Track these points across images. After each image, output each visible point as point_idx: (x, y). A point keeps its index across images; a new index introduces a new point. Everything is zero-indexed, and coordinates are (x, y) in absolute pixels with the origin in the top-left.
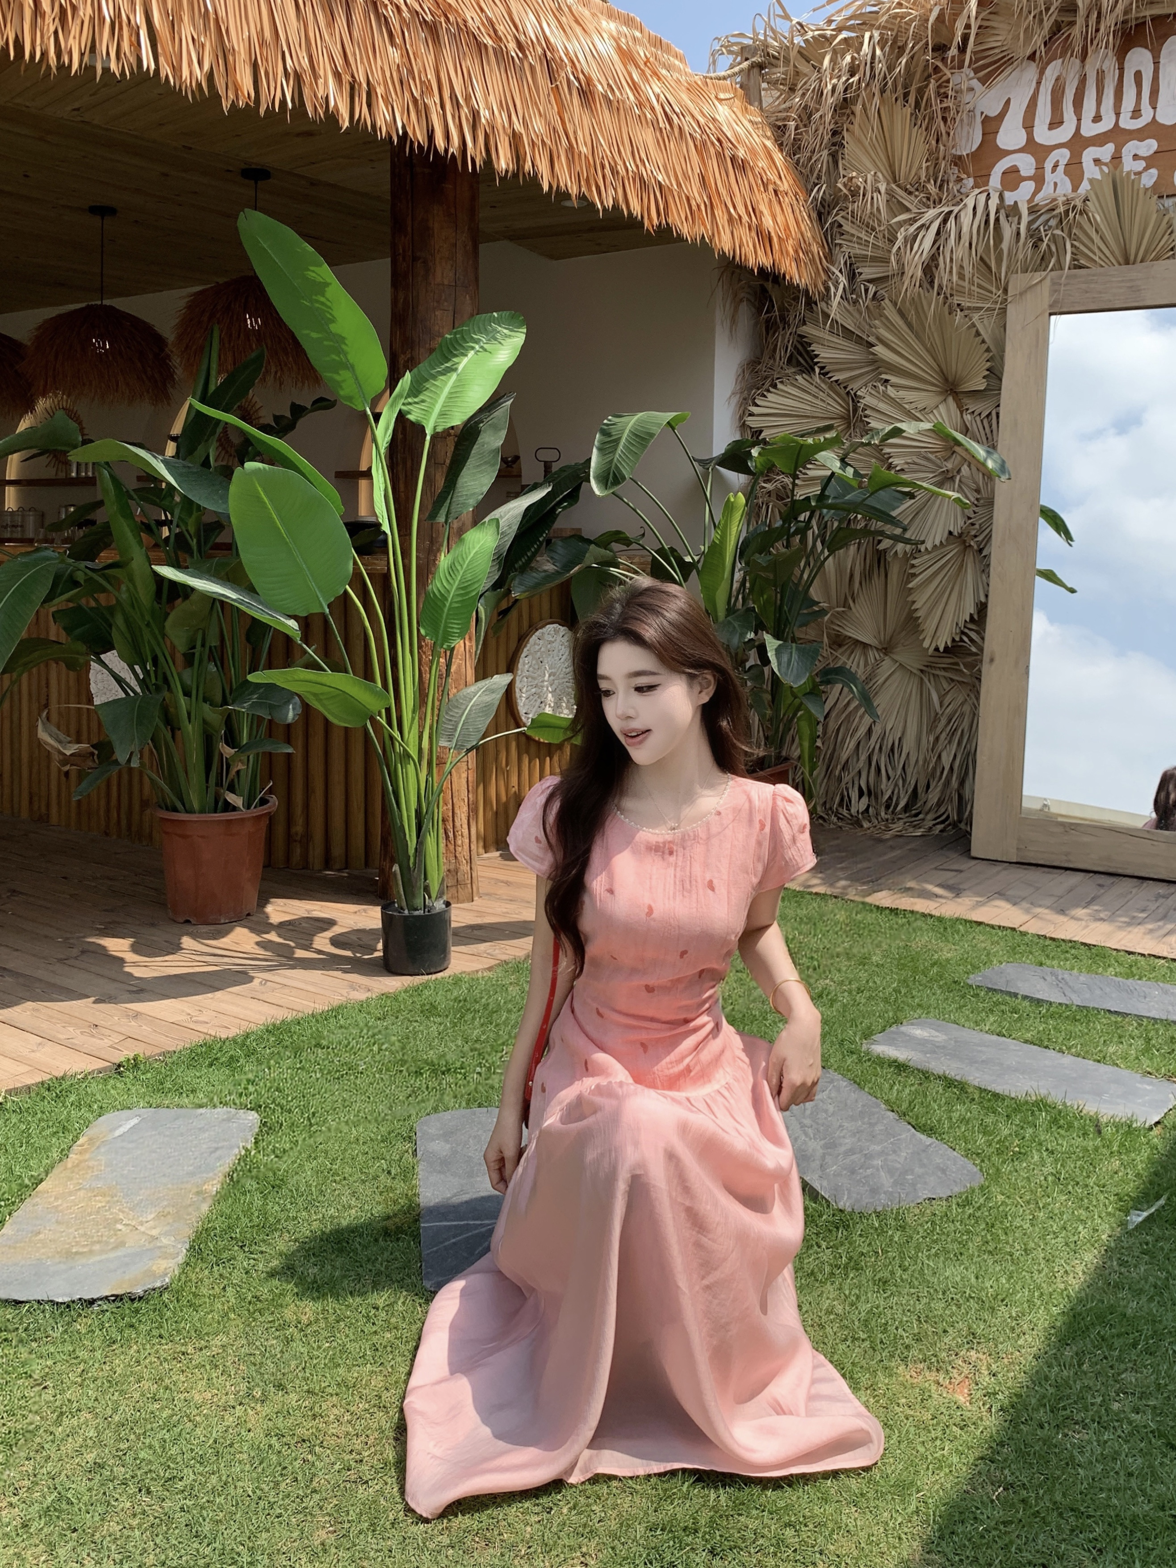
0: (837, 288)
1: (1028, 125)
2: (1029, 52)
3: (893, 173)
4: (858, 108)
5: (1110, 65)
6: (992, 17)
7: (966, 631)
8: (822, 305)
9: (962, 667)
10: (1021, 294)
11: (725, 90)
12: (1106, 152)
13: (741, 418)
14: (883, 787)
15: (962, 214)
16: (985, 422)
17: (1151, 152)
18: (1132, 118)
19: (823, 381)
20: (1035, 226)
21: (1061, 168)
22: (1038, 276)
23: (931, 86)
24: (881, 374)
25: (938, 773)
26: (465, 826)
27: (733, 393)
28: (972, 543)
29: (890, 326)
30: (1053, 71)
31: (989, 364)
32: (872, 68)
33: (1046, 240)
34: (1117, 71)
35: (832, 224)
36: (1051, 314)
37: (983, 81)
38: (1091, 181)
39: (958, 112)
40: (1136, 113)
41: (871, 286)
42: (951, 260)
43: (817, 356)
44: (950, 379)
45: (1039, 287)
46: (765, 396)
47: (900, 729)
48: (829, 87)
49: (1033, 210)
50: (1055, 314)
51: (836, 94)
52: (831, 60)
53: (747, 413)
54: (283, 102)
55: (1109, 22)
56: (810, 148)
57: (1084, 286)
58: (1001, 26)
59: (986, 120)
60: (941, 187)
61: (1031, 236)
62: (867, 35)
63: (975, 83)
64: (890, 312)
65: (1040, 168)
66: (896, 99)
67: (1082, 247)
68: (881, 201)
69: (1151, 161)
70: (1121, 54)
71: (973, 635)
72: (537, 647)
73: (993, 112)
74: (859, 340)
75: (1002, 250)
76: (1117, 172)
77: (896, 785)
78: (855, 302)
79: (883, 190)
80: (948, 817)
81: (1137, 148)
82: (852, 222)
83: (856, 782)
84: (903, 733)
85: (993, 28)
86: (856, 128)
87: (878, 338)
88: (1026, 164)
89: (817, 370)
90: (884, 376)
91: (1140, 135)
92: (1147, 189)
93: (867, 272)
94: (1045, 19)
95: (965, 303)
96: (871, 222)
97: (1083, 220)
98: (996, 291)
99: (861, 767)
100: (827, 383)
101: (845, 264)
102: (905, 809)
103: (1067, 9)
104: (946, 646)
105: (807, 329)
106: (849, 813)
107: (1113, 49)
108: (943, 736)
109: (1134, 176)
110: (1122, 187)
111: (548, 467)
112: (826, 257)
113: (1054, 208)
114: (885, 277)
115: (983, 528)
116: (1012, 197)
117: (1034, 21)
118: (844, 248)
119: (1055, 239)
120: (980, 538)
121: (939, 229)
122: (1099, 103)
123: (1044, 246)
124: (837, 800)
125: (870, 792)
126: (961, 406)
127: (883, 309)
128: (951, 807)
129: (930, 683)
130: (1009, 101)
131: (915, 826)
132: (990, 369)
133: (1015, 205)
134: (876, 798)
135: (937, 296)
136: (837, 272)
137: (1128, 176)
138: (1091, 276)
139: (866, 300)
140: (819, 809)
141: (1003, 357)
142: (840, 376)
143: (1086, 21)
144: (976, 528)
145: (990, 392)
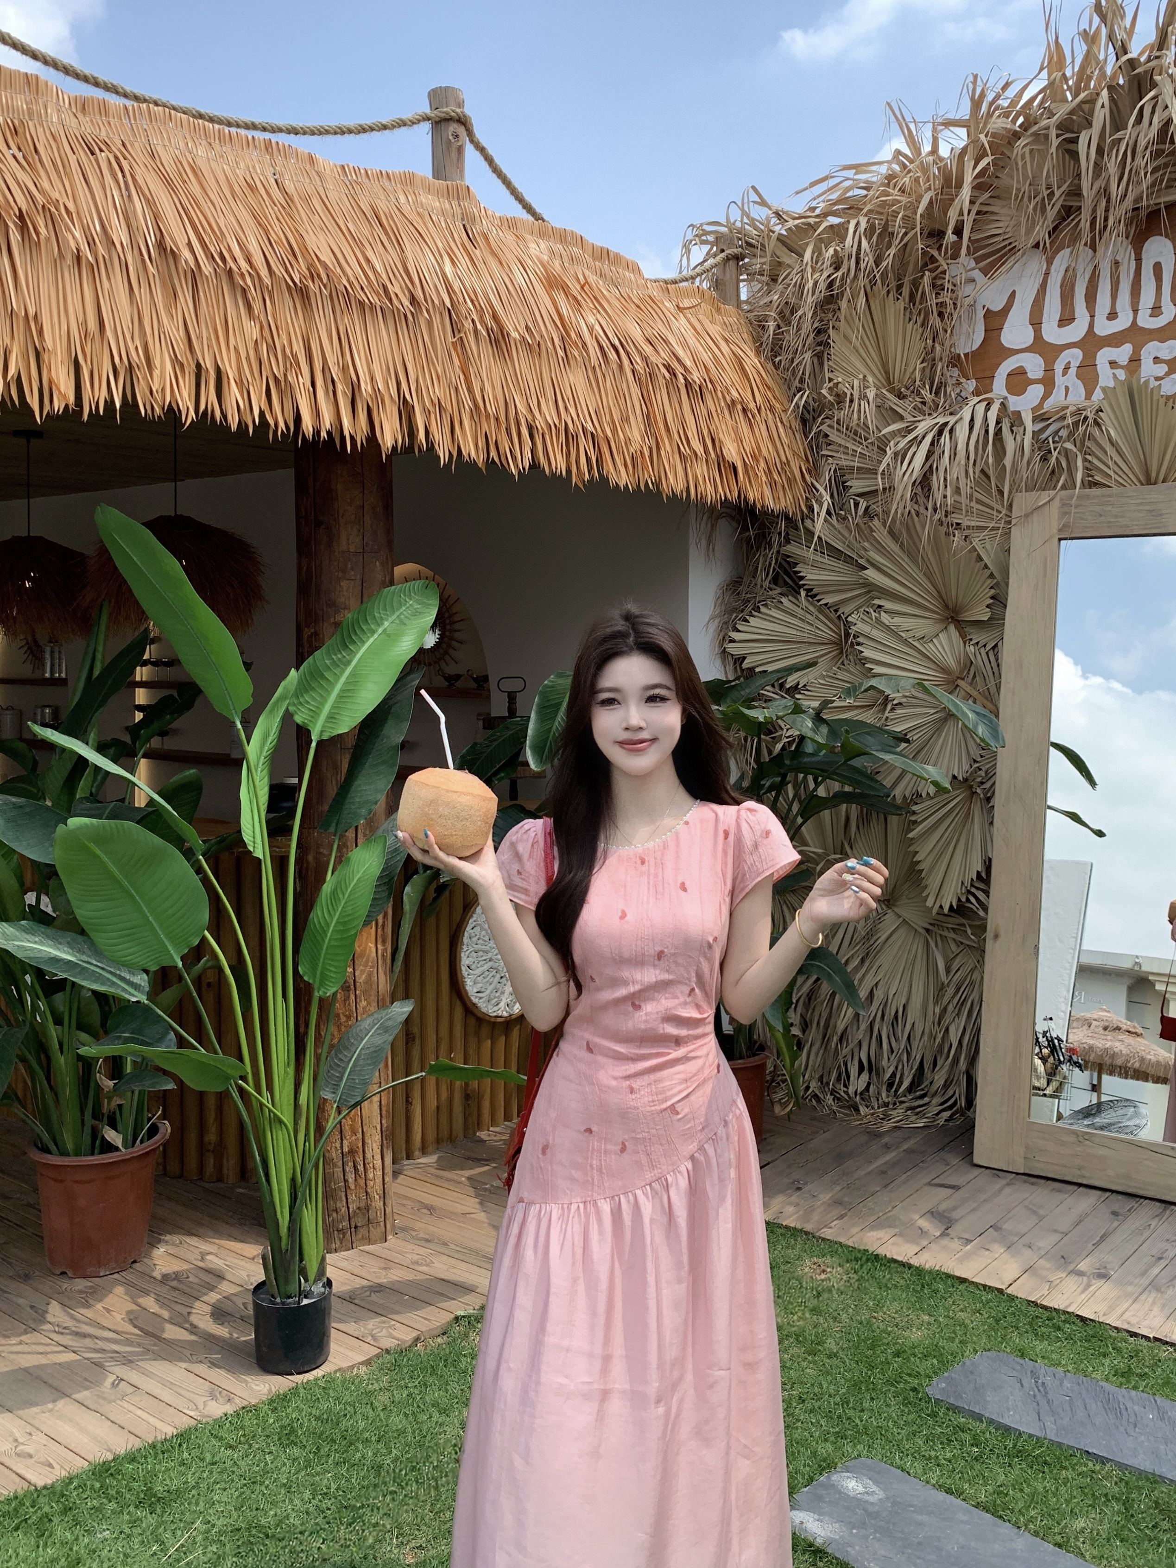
0: (821, 505)
1: (1036, 322)
2: (1031, 242)
3: (887, 373)
4: (844, 304)
5: (1126, 256)
6: (991, 201)
7: (973, 890)
8: (808, 523)
9: (969, 932)
10: (1027, 516)
11: (687, 294)
12: (1123, 353)
13: (721, 644)
14: (885, 1062)
15: (958, 427)
16: (991, 654)
17: (1174, 355)
18: (1151, 316)
19: (812, 604)
20: (1044, 436)
21: (1073, 371)
22: (1045, 496)
23: (925, 278)
24: (873, 598)
25: (946, 1050)
26: (378, 1156)
27: (713, 618)
28: (978, 791)
29: (881, 549)
30: (1062, 261)
31: (993, 592)
32: (857, 263)
33: (1055, 454)
34: (1133, 264)
35: (818, 434)
36: (1060, 540)
37: (985, 272)
38: (1104, 389)
39: (955, 309)
41: (862, 501)
42: (945, 479)
43: (802, 578)
44: (951, 606)
45: (1047, 507)
46: (747, 621)
47: (905, 994)
48: (810, 284)
49: (1039, 418)
50: (1065, 539)
51: (817, 292)
52: (813, 252)
53: (727, 639)
54: (109, 404)
55: (1119, 212)
56: (791, 350)
57: (1097, 509)
58: (1002, 211)
59: (989, 315)
60: (937, 393)
61: (1039, 449)
62: (853, 223)
63: (976, 274)
64: (881, 534)
65: (1049, 370)
66: (888, 292)
67: (1096, 461)
68: (869, 411)
69: (1173, 365)
70: (1138, 242)
71: (981, 895)
73: (997, 307)
74: (849, 560)
75: (1004, 466)
76: (1134, 380)
77: (900, 1060)
78: (845, 518)
79: (871, 398)
80: (955, 1103)
81: (1158, 349)
82: (838, 430)
83: (856, 1054)
84: (908, 1000)
85: (992, 213)
86: (842, 324)
87: (868, 561)
88: (1034, 365)
89: (803, 593)
90: (877, 602)
91: (1162, 334)
92: (1168, 398)
93: (857, 485)
94: (1049, 208)
95: (965, 523)
96: (860, 430)
97: (1096, 432)
98: (1000, 508)
99: (861, 1037)
100: (814, 606)
101: (830, 480)
102: (910, 1089)
103: (1076, 192)
104: (951, 906)
105: (792, 549)
106: (846, 1093)
107: (1127, 238)
108: (950, 1008)
109: (1153, 384)
110: (1140, 397)
111: (512, 697)
112: (810, 472)
113: (1063, 418)
114: (876, 491)
115: (990, 774)
116: (1016, 403)
117: (1035, 209)
118: (830, 460)
119: (1066, 453)
120: (987, 786)
121: (932, 444)
122: (1114, 297)
123: (1053, 460)
124: (834, 1075)
125: (872, 1068)
126: (963, 636)
127: (872, 531)
128: (959, 1091)
129: (937, 946)
130: (1013, 294)
131: (917, 1114)
132: (992, 598)
133: (1018, 413)
134: (878, 1074)
135: (932, 516)
136: (821, 489)
137: (1147, 382)
138: (1109, 496)
139: (856, 517)
140: (814, 1085)
141: (1007, 584)
142: (830, 599)
143: (1094, 211)
144: (982, 773)
145: (996, 622)
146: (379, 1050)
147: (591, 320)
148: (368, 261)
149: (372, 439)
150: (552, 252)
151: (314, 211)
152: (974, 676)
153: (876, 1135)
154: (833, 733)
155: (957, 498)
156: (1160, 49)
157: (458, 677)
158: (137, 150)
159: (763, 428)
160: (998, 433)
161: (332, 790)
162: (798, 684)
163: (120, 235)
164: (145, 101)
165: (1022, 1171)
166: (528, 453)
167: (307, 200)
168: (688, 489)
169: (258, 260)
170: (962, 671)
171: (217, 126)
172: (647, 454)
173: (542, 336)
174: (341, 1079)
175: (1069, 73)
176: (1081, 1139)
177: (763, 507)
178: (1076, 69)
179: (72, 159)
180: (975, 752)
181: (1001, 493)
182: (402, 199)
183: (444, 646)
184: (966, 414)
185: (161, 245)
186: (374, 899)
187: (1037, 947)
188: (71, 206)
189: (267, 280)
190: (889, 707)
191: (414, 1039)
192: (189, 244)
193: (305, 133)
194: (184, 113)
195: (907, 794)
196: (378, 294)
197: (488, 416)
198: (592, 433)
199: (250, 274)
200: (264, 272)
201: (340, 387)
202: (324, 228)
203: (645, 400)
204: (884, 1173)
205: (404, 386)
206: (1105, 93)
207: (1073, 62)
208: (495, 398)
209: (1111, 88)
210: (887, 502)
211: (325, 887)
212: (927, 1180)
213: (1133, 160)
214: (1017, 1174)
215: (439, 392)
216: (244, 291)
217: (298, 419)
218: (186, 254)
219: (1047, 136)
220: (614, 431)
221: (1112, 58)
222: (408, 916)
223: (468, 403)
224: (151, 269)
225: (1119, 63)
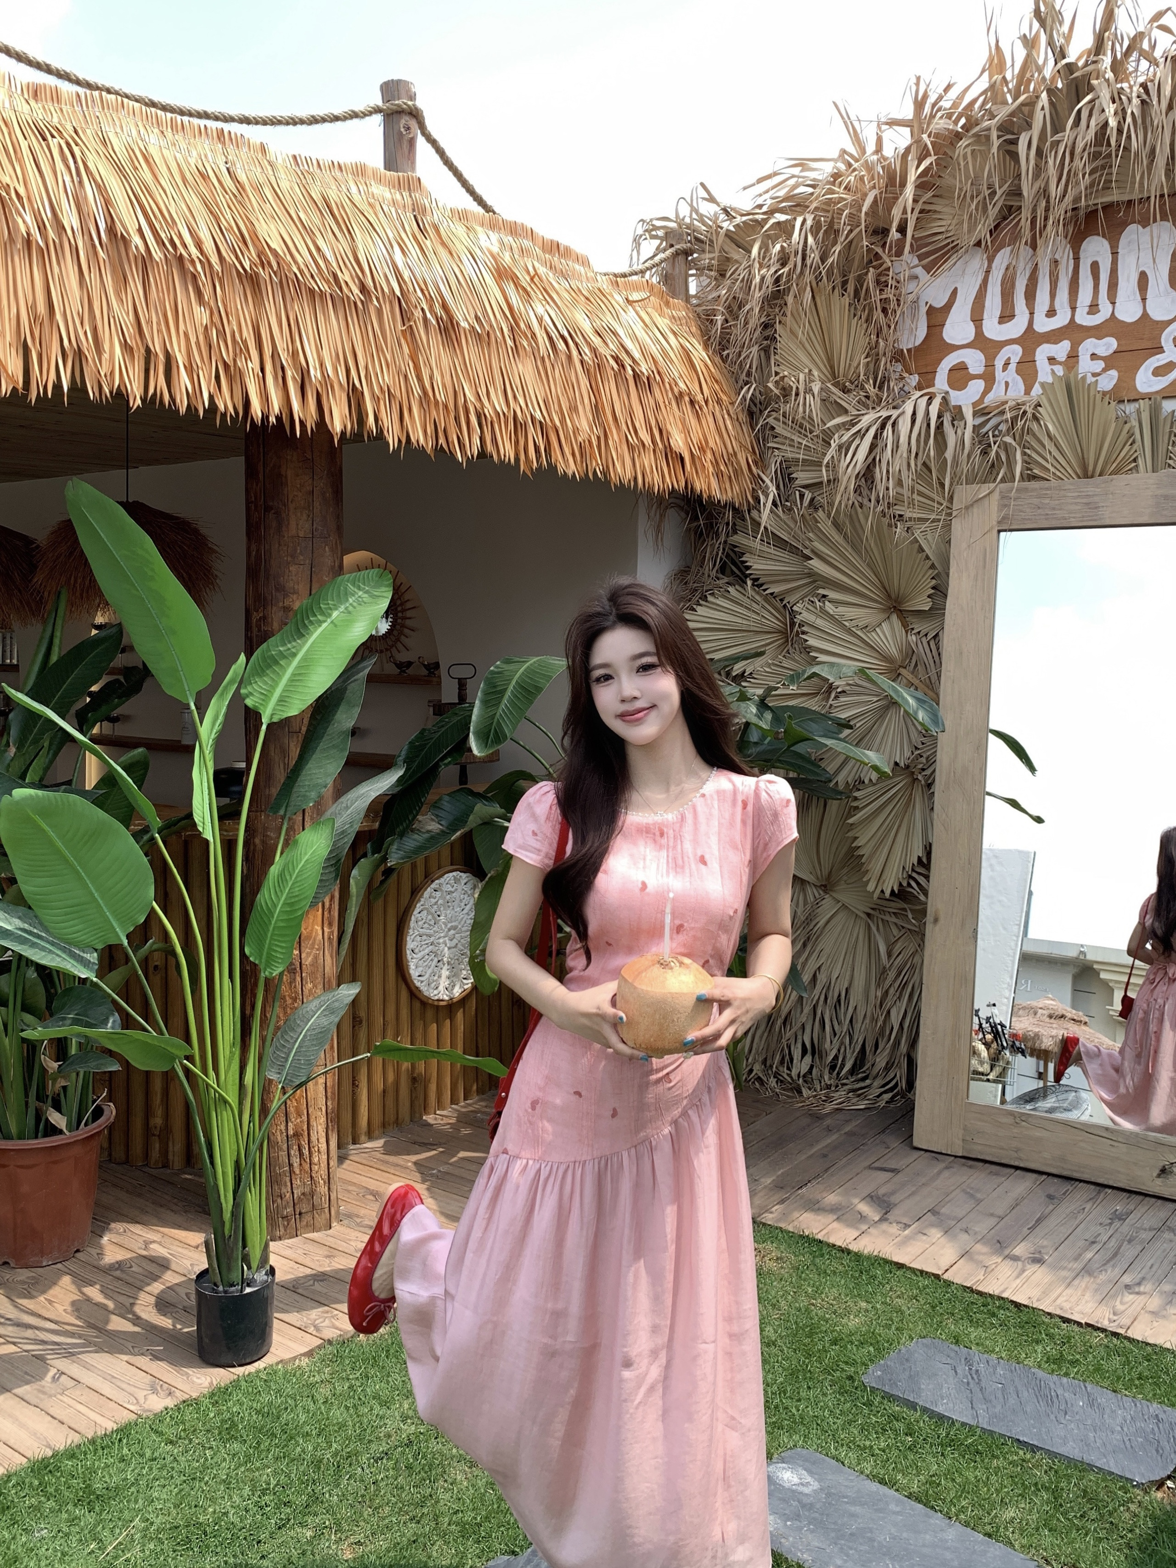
0: (767, 496)
1: (977, 318)
2: (973, 240)
3: (832, 367)
4: (790, 299)
5: (1065, 256)
6: (934, 200)
7: (914, 875)
8: (754, 513)
9: (910, 916)
10: (967, 508)
11: (636, 287)
12: (1061, 350)
14: (827, 1045)
15: (901, 420)
16: (932, 643)
17: (1111, 351)
18: (1088, 313)
19: (758, 593)
20: (984, 430)
21: (1013, 367)
22: (985, 489)
23: (870, 275)
24: (818, 588)
25: (888, 1033)
26: (323, 1140)
28: (920, 777)
29: (825, 539)
30: (1002, 259)
31: (934, 582)
32: (804, 259)
33: (995, 448)
34: (1072, 262)
35: (764, 427)
36: (999, 531)
37: (928, 269)
38: (1042, 385)
39: (899, 305)
40: (1094, 308)
41: (807, 492)
42: (888, 472)
43: (748, 568)
44: (893, 596)
45: (986, 501)
46: (694, 610)
47: (848, 978)
48: (758, 279)
49: (980, 411)
50: (1005, 531)
51: (764, 288)
52: (760, 249)
55: (1059, 212)
56: (739, 344)
57: (1036, 501)
58: (945, 210)
59: (931, 311)
60: (881, 388)
61: (980, 442)
62: (799, 220)
63: (919, 271)
64: (826, 525)
65: (990, 366)
66: (834, 288)
67: (1034, 455)
68: (814, 404)
69: (1110, 362)
70: (1076, 242)
71: (921, 880)
72: (433, 901)
73: (939, 303)
74: (794, 550)
75: (945, 460)
76: (1072, 375)
77: (842, 1043)
78: (790, 509)
79: (816, 393)
80: (896, 1085)
81: (1095, 346)
82: (784, 423)
83: (799, 1037)
84: (850, 984)
85: (935, 211)
86: (789, 319)
87: (813, 551)
88: (975, 361)
89: (749, 582)
90: (821, 591)
91: (1098, 332)
92: (1104, 394)
93: (802, 477)
94: (990, 207)
95: (908, 515)
96: (805, 423)
97: (1035, 426)
98: (942, 501)
99: (803, 1021)
100: (761, 595)
101: (776, 472)
102: (853, 1071)
103: (1016, 192)
104: (893, 891)
105: (738, 539)
106: (789, 1075)
107: (1066, 237)
108: (892, 991)
109: (1090, 379)
110: (1078, 391)
111: (462, 684)
112: (756, 463)
113: (1003, 413)
114: (821, 483)
115: (931, 761)
116: (957, 398)
117: (977, 209)
118: (776, 452)
119: (1006, 447)
120: (928, 772)
121: (875, 437)
122: (1053, 295)
123: (993, 454)
124: (778, 1058)
125: (814, 1050)
126: (905, 625)
127: (817, 522)
128: (900, 1073)
129: (878, 929)
130: (955, 292)
131: (859, 1096)
132: (933, 588)
133: (960, 407)
134: (821, 1057)
135: (875, 508)
136: (767, 481)
137: (1084, 378)
138: (1047, 489)
139: (801, 508)
140: (757, 1068)
141: (948, 576)
142: (775, 589)
143: (1034, 210)
144: (923, 760)
145: (937, 611)
146: (324, 1032)
147: (540, 310)
148: (318, 249)
149: (321, 423)
150: (502, 243)
151: (264, 199)
152: (916, 665)
153: (818, 1118)
154: (777, 719)
155: (899, 490)
156: (1097, 54)
157: (409, 664)
158: (89, 135)
159: (711, 420)
160: (940, 426)
161: (280, 776)
162: (744, 672)
163: (70, 219)
164: (98, 88)
165: (960, 1154)
166: (476, 441)
167: (258, 189)
168: (635, 479)
169: (209, 246)
170: (904, 660)
171: (169, 115)
172: (595, 443)
173: (491, 326)
174: (287, 1059)
175: (1009, 76)
176: (1018, 1120)
177: (709, 497)
178: (1017, 71)
179: (24, 144)
180: (916, 739)
181: (942, 485)
182: (354, 189)
183: (395, 633)
184: (908, 407)
185: (111, 230)
186: (321, 881)
187: (975, 931)
188: (22, 191)
189: (217, 267)
190: (833, 695)
191: (361, 1022)
192: (140, 231)
193: (257, 123)
194: (137, 101)
195: (850, 780)
196: (328, 282)
197: (437, 403)
198: (540, 422)
199: (200, 261)
200: (214, 259)
201: (289, 374)
202: (275, 217)
203: (594, 390)
204: (825, 1156)
205: (353, 372)
206: (1044, 95)
207: (1013, 65)
208: (444, 386)
209: (1051, 92)
210: (832, 495)
211: (272, 868)
212: (867, 1163)
213: (1072, 160)
214: (956, 1157)
215: (387, 379)
216: (194, 277)
217: (247, 404)
218: (136, 240)
219: (988, 138)
220: (563, 420)
221: (1051, 62)
222: (354, 899)
223: (417, 390)
224: (101, 254)
225: (1059, 66)
